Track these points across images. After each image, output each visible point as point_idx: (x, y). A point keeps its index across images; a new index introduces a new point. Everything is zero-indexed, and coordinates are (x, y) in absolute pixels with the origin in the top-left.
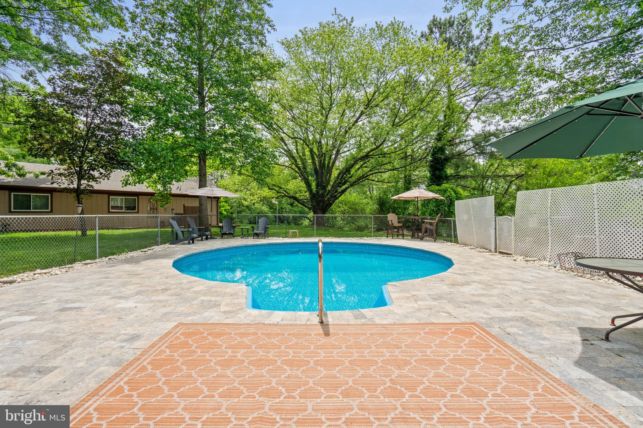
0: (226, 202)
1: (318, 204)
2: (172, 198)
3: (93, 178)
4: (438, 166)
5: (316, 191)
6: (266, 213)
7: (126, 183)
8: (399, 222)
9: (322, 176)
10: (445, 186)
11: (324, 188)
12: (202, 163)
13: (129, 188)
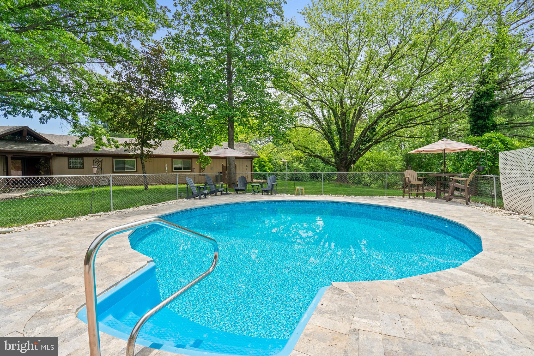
0: (270, 162)
1: (341, 162)
2: (212, 160)
3: (151, 146)
4: (482, 114)
5: (340, 149)
6: (302, 171)
7: (177, 149)
8: (419, 180)
9: (345, 135)
10: (487, 136)
11: (347, 146)
12: (230, 129)
13: (179, 153)
